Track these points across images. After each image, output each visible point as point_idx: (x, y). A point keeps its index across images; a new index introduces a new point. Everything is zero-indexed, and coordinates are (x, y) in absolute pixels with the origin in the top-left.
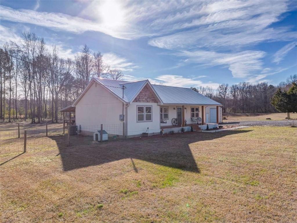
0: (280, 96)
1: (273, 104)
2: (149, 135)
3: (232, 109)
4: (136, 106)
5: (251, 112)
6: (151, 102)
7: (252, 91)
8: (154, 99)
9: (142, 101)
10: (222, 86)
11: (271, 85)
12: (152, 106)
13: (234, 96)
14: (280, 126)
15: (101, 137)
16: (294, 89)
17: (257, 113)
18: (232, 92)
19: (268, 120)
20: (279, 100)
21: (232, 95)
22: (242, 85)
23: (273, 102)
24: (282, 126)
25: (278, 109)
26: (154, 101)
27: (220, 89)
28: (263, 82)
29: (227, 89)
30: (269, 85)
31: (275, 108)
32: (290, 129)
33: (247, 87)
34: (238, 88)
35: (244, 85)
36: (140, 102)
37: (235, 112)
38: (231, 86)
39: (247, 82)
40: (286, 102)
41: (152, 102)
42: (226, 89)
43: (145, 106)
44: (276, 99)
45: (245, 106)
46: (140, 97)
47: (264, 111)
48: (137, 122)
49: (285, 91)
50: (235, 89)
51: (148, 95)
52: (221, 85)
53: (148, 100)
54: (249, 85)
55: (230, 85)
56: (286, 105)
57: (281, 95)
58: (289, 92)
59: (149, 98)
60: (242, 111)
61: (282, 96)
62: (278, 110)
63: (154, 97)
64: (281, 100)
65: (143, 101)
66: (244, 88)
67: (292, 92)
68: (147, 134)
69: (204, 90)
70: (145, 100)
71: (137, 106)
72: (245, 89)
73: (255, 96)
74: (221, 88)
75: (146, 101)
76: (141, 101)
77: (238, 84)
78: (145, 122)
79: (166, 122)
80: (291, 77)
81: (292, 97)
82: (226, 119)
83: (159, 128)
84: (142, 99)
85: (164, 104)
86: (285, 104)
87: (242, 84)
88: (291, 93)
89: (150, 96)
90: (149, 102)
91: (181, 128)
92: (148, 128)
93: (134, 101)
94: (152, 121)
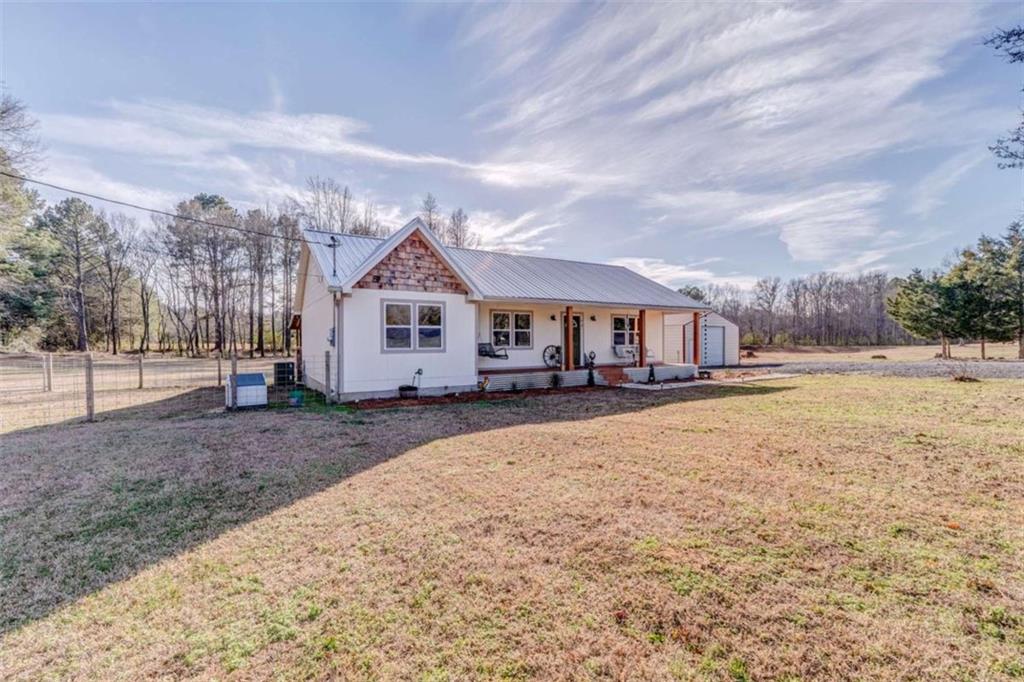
0: (917, 292)
1: (894, 314)
2: (420, 393)
3: (789, 337)
4: (379, 302)
5: (839, 343)
6: (439, 290)
7: (842, 293)
8: (452, 284)
9: (405, 287)
10: (765, 282)
11: (897, 279)
12: (444, 303)
13: (796, 305)
14: (912, 376)
15: (235, 397)
16: (966, 269)
17: (856, 347)
18: (790, 296)
19: (877, 360)
20: (915, 304)
21: (790, 303)
22: (816, 280)
23: (893, 309)
24: (918, 376)
25: (909, 327)
26: (454, 287)
27: (758, 289)
28: (873, 270)
29: (778, 290)
30: (890, 278)
31: (901, 326)
32: (949, 388)
33: (831, 283)
34: (805, 287)
35: (823, 278)
36: (397, 289)
37: (796, 343)
38: (788, 283)
39: (829, 271)
40: (939, 309)
41: (443, 292)
42: (774, 289)
43: (415, 302)
44: (905, 300)
45: (823, 329)
46: (397, 274)
47: (874, 341)
48: (383, 352)
49: (935, 278)
50: (798, 289)
51: (429, 268)
52: (761, 279)
53: (428, 283)
54: (834, 279)
55: (786, 280)
56: (938, 317)
57: (919, 290)
58: (950, 280)
59: (432, 278)
60: (815, 342)
61: (924, 291)
62: (908, 331)
63: (452, 277)
64: (921, 303)
65: (408, 285)
66: (821, 286)
67: (962, 277)
68: (415, 389)
69: (718, 292)
70: (416, 284)
71: (382, 300)
72: (824, 289)
73: (853, 307)
74: (761, 286)
75: (422, 288)
76: (400, 287)
77: (805, 276)
78: (415, 351)
79: (506, 355)
80: (958, 253)
81: (960, 294)
82: (755, 357)
83: (473, 373)
84: (402, 281)
85: (485, 297)
86: (934, 314)
87: (817, 277)
88: (956, 280)
89: (434, 272)
90: (432, 291)
91: (551, 373)
92: (419, 372)
93: (372, 284)
94: (444, 351)
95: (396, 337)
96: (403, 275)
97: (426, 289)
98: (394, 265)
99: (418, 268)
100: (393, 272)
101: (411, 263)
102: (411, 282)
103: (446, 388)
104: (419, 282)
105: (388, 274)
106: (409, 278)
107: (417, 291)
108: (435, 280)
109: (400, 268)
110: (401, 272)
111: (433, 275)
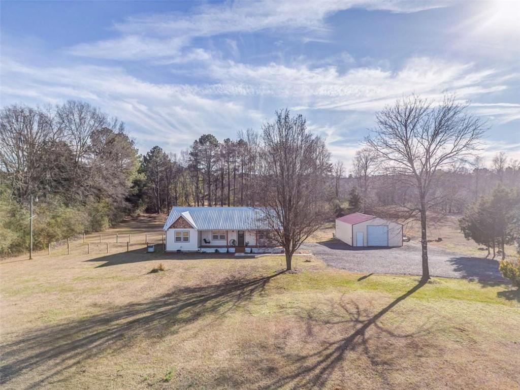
12: (189, 231)
26: (192, 227)
41: (189, 228)
43: (182, 231)
48: (175, 242)
71: (175, 231)
78: (182, 242)
83: (197, 247)
84: (179, 227)
91: (215, 249)
92: (181, 247)
93: (172, 228)
94: (189, 242)
95: (178, 239)
96: (180, 225)
97: (185, 228)
99: (183, 224)
101: (181, 222)
102: (181, 227)
105: (176, 225)
108: (187, 226)
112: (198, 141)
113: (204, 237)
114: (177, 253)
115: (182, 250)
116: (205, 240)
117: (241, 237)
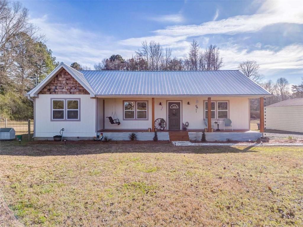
6: (78, 93)
8: (84, 90)
9: (61, 92)
12: (79, 99)
43: (65, 99)
46: (58, 88)
48: (52, 120)
53: (72, 91)
65: (63, 92)
68: (61, 137)
70: (66, 91)
71: (51, 99)
75: (69, 93)
76: (59, 93)
78: (66, 120)
83: (95, 131)
84: (60, 90)
85: (96, 95)
89: (75, 85)
90: (74, 94)
92: (63, 130)
93: (47, 92)
94: (80, 120)
96: (61, 88)
97: (71, 93)
98: (56, 84)
99: (67, 84)
100: (56, 87)
101: (64, 82)
102: (64, 90)
103: (78, 137)
104: (68, 90)
105: (54, 87)
106: (63, 89)
107: (67, 94)
108: (75, 89)
109: (59, 85)
110: (60, 86)
111: (74, 87)
112: (109, 60)
113: (108, 114)
114: (55, 141)
115: (65, 135)
116: (110, 118)
117: (174, 115)
